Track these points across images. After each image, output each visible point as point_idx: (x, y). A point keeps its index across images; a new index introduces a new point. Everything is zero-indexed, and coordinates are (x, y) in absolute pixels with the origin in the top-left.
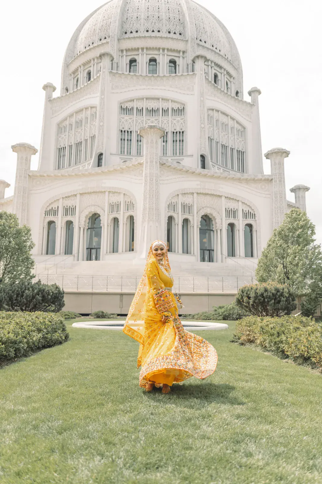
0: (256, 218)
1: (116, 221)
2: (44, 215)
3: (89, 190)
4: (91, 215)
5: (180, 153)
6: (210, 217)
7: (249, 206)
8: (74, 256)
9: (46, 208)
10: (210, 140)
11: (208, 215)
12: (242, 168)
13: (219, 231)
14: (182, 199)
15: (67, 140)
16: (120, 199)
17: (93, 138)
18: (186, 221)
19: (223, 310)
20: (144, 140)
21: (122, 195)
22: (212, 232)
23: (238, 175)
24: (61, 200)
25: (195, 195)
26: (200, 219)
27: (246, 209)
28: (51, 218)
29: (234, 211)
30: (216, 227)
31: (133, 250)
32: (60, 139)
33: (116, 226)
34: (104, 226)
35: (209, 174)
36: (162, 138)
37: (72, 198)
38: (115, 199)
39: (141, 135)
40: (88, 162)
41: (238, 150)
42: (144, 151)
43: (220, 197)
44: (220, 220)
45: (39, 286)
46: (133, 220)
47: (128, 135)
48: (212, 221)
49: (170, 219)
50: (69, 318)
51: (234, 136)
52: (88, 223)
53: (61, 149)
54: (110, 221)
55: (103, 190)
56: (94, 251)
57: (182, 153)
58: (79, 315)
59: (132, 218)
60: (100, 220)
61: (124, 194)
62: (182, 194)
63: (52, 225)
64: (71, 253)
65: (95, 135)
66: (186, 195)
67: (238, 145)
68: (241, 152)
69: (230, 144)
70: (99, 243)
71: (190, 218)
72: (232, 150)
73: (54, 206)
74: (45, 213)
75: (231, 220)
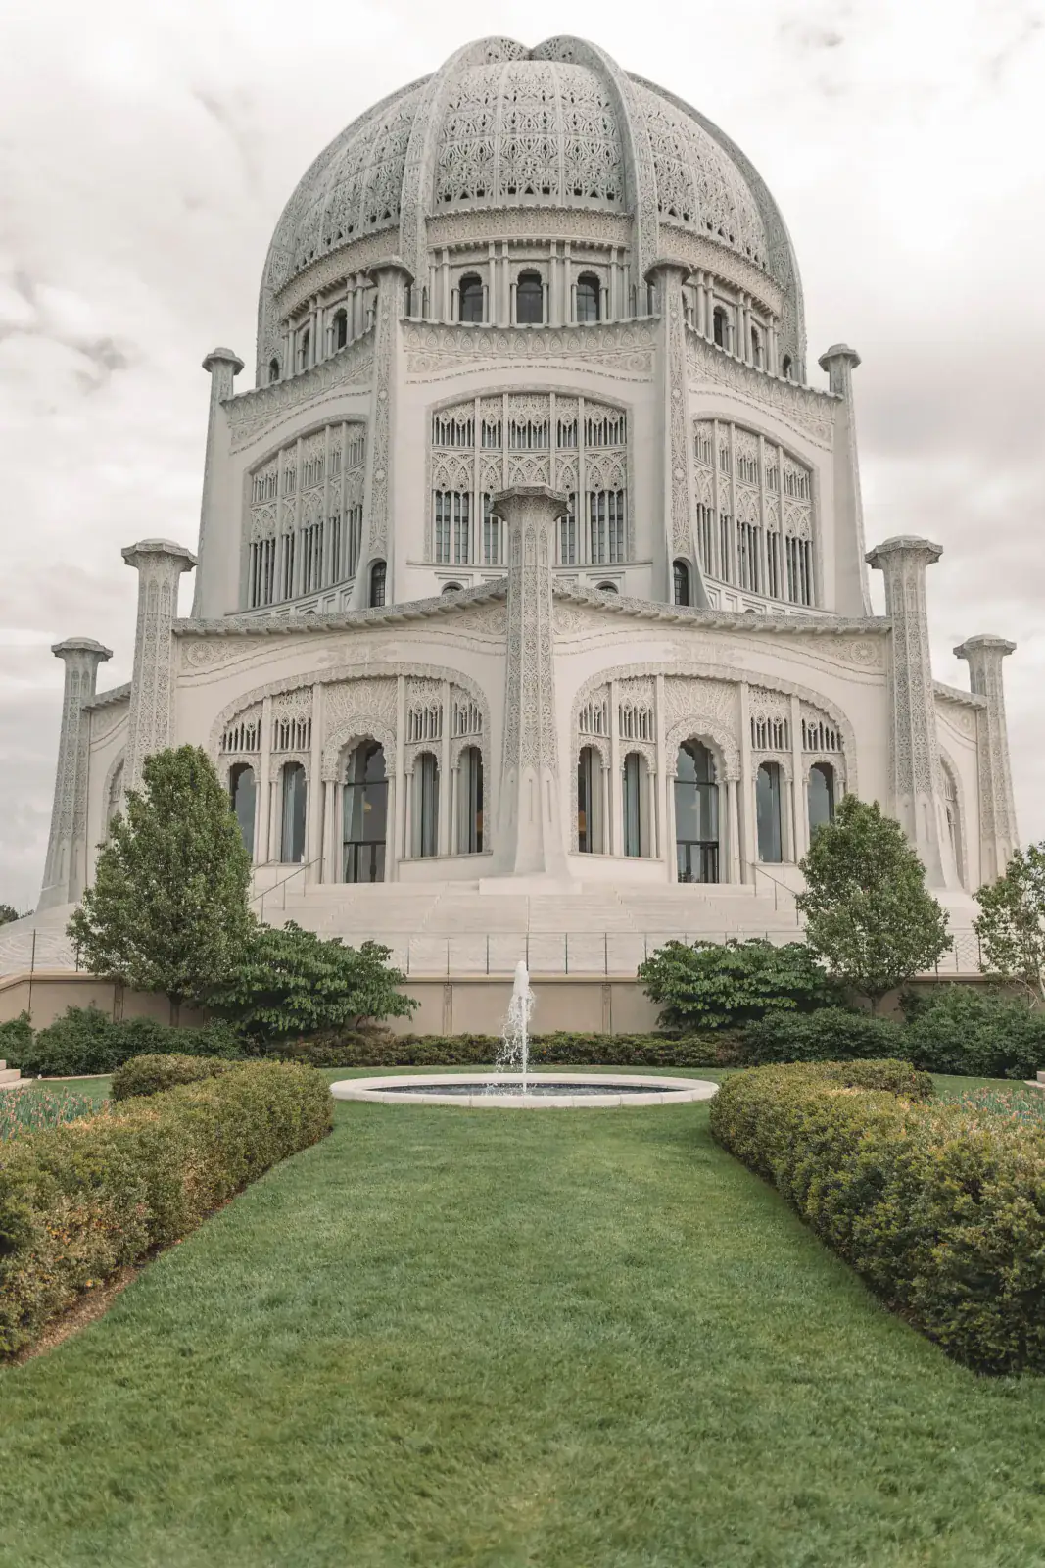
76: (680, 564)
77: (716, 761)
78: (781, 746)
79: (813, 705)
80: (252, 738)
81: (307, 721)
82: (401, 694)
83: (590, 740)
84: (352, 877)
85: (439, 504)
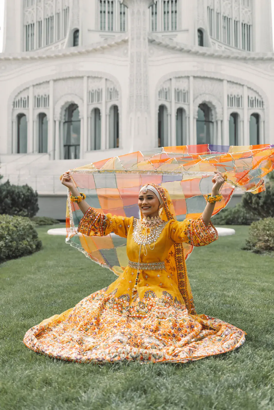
0: (265, 107)
1: (97, 112)
2: (12, 107)
3: (65, 76)
4: (67, 106)
5: (172, 27)
6: (209, 106)
7: (256, 92)
8: (50, 155)
9: (15, 99)
10: (210, 10)
11: (207, 103)
12: (248, 45)
13: (219, 123)
14: (175, 85)
15: (35, 15)
16: (101, 85)
17: (66, 11)
18: (180, 111)
19: (226, 213)
20: (128, 12)
21: (104, 81)
22: (211, 125)
23: (244, 54)
24: (31, 89)
25: (191, 79)
26: (197, 109)
27: (253, 95)
28: (20, 110)
29: (238, 98)
30: (216, 117)
31: (118, 147)
32: (27, 13)
33: (97, 119)
34: (83, 118)
35: (208, 53)
36: (151, 8)
37: (45, 85)
38: (95, 85)
39: (125, 4)
40: (62, 42)
41: (244, 23)
42: (129, 26)
43: (221, 80)
44: (221, 110)
45: (7, 187)
46: (117, 110)
47: (109, 6)
48: (211, 110)
49: (162, 108)
50: (45, 225)
51: (239, 5)
52: (65, 116)
53: (29, 26)
54: (90, 112)
55: (81, 75)
56: (72, 149)
57: (175, 28)
58: (57, 221)
59: (115, 109)
60: (78, 112)
61: (106, 79)
62: (176, 78)
63: (22, 119)
64: (46, 152)
65: (69, 7)
66: (181, 80)
67: (243, 18)
68: (247, 25)
69: (234, 16)
70: (78, 139)
71: (185, 107)
72: (236, 23)
73: (23, 95)
74: (13, 103)
75: (235, 109)
76: (200, 31)
77: (213, 112)
78: (239, 106)
79: (252, 90)
80: (25, 103)
81: (47, 96)
82: (85, 85)
83: (163, 102)
84: (67, 157)
85: (101, 6)
